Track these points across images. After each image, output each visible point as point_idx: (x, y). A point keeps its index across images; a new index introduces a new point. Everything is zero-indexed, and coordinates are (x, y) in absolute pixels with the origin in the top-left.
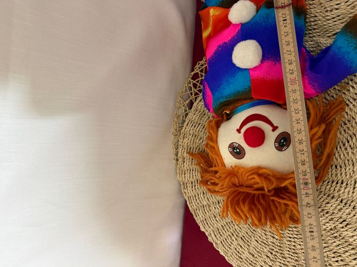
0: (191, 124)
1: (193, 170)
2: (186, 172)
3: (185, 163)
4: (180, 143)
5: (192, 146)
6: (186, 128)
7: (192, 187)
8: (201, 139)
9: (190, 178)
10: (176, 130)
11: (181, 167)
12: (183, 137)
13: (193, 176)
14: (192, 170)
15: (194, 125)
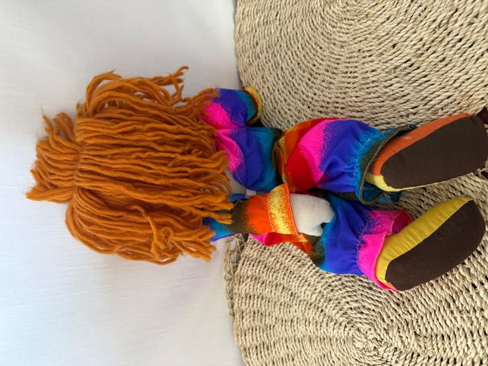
0: (249, 263)
1: (256, 330)
2: (247, 333)
3: (244, 320)
4: (236, 291)
5: (252, 293)
6: (241, 269)
7: (257, 354)
8: (263, 283)
9: (253, 341)
10: (229, 273)
11: (239, 325)
12: (238, 282)
13: (257, 338)
14: (254, 329)
15: (252, 263)
